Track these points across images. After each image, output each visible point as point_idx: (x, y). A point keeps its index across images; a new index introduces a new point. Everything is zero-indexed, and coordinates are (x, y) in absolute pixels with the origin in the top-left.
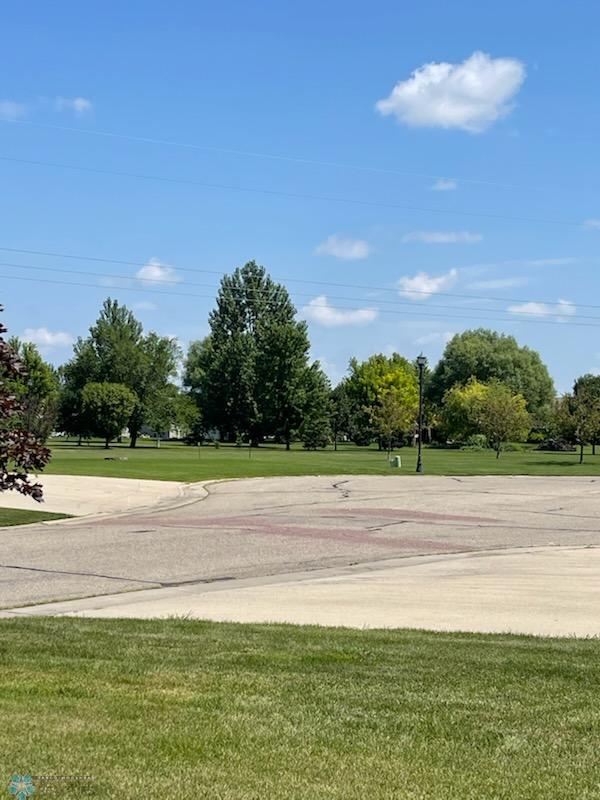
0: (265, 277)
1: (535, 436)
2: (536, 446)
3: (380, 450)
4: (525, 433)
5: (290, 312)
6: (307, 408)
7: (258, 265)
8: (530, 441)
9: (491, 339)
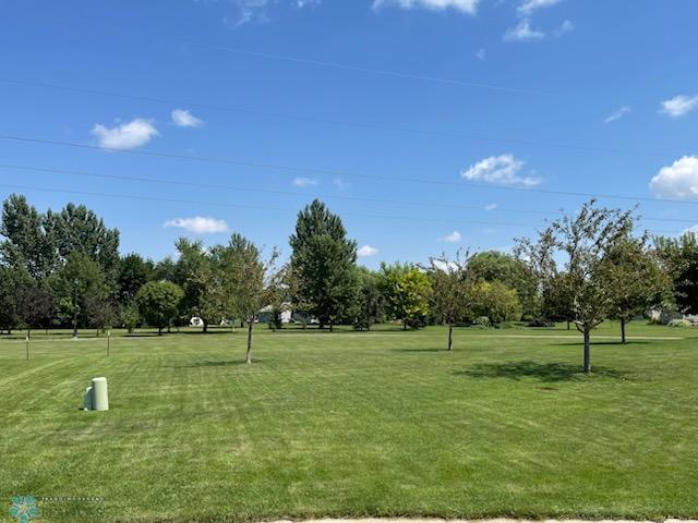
0: (325, 210)
1: (527, 317)
2: (527, 323)
3: (405, 330)
4: (519, 315)
5: (342, 233)
6: (342, 299)
7: (320, 201)
8: (523, 320)
9: (496, 255)
